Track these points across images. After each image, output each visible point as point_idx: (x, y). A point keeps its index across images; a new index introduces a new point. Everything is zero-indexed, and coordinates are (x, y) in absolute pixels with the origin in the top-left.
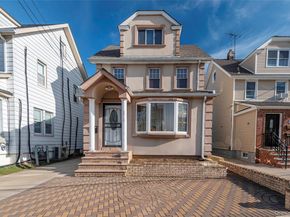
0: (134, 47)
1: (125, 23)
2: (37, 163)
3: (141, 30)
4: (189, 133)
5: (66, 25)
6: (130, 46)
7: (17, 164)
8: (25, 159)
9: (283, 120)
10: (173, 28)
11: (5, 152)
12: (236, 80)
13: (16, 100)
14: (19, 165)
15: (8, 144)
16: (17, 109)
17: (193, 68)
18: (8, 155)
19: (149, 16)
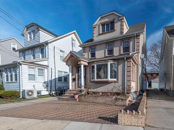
0: (100, 35)
1: (95, 24)
2: (58, 95)
3: (103, 25)
5: (75, 31)
6: (98, 35)
7: (50, 94)
8: (54, 92)
10: (120, 19)
11: (46, 89)
13: (50, 69)
14: (51, 95)
15: (47, 86)
16: (50, 72)
18: (47, 91)
19: (107, 16)
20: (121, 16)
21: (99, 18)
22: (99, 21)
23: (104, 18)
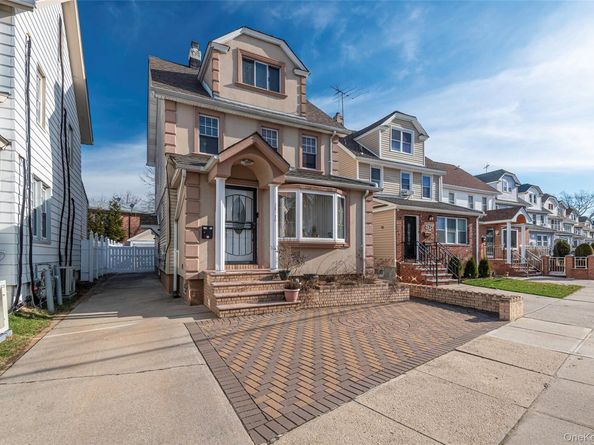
0: (237, 85)
1: (221, 40)
2: (51, 306)
3: (248, 60)
4: (348, 241)
6: (230, 81)
9: (420, 225)
10: (297, 72)
12: (360, 163)
17: (324, 140)
19: (260, 40)
20: (300, 65)
21: (238, 33)
22: (236, 38)
23: (253, 41)
